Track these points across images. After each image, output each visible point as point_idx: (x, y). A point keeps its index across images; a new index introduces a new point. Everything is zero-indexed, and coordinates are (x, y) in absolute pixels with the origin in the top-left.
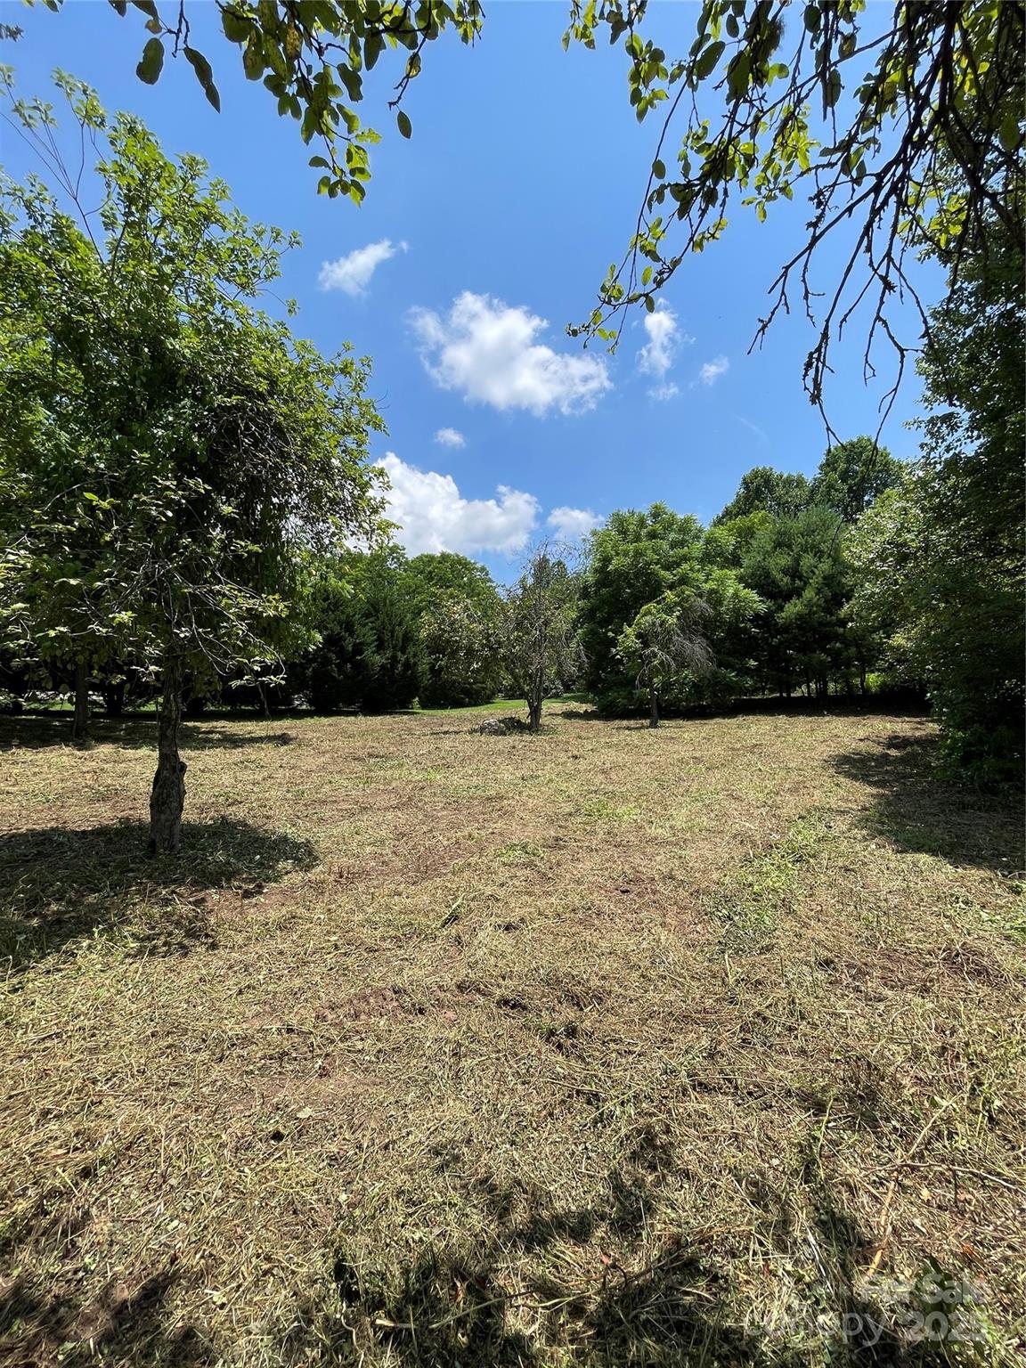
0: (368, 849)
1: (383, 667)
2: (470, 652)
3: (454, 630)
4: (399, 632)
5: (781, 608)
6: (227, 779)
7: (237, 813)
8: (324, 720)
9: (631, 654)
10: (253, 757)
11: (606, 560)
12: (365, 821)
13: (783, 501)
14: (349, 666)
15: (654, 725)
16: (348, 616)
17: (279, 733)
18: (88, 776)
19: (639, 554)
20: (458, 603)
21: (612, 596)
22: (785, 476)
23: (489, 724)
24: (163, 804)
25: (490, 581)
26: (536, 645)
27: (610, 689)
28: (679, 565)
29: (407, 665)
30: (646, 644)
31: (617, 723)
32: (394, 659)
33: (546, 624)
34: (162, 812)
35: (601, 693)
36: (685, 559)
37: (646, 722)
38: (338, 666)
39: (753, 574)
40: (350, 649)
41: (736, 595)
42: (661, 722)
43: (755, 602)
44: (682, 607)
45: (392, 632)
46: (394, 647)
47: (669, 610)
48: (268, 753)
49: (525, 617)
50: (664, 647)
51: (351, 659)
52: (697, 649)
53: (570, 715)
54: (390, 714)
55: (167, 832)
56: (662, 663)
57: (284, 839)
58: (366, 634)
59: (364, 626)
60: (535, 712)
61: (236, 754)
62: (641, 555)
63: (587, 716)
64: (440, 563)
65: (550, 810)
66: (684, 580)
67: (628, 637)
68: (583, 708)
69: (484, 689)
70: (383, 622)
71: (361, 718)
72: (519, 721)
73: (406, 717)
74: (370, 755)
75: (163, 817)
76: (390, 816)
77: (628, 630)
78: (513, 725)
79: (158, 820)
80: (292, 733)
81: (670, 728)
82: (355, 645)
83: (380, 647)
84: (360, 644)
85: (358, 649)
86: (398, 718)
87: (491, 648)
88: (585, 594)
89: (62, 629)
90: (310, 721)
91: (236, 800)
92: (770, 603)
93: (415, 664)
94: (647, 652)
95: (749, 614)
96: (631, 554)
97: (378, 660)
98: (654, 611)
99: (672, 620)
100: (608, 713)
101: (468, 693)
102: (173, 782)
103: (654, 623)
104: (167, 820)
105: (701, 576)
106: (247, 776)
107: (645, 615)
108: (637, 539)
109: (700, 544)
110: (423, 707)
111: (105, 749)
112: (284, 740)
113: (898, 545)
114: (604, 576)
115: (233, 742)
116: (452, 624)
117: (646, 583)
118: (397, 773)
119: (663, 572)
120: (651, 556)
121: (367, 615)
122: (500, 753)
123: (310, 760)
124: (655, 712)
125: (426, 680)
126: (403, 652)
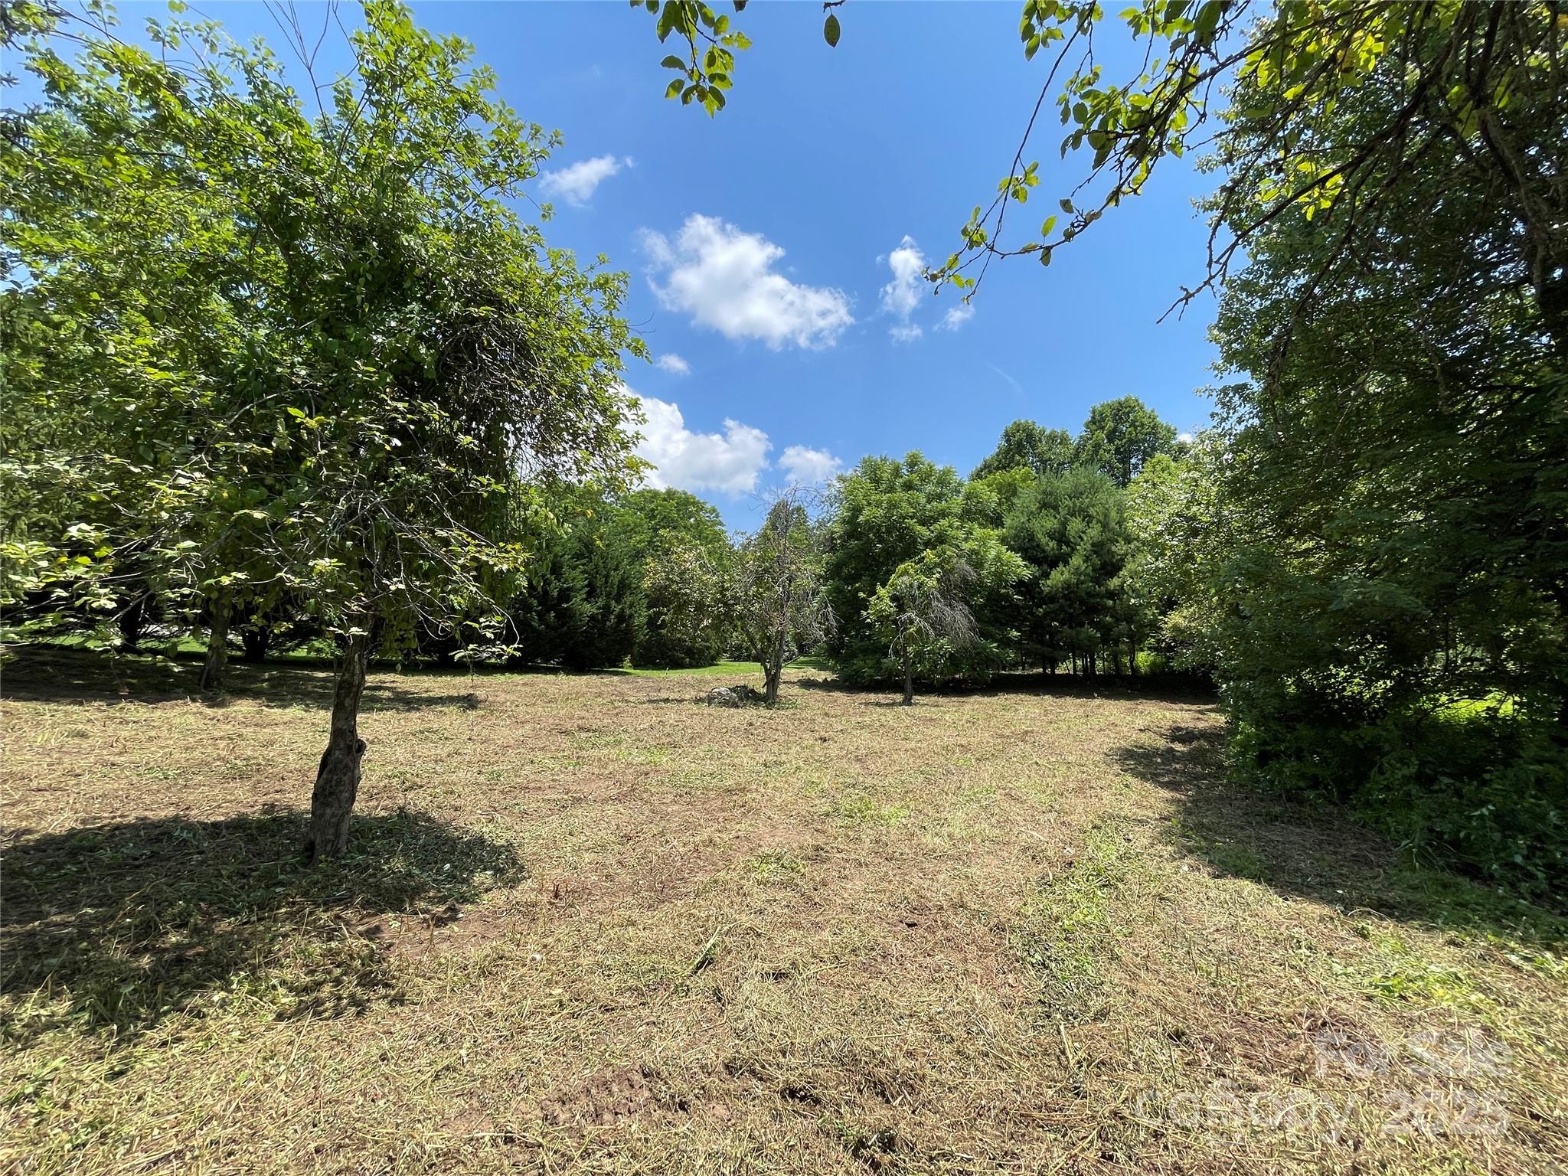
0: (588, 857)
1: (593, 618)
2: (700, 607)
3: (684, 581)
4: (615, 577)
5: (1046, 575)
6: (401, 753)
7: (418, 802)
8: (518, 678)
9: (882, 618)
10: (435, 726)
11: (856, 510)
12: (579, 816)
13: (1045, 457)
14: (553, 614)
15: (907, 702)
16: (556, 556)
17: (463, 692)
18: (222, 744)
19: (892, 506)
20: (691, 550)
21: (862, 550)
22: (1048, 432)
23: (719, 693)
24: (331, 794)
25: (721, 524)
26: (779, 605)
27: (854, 656)
28: (936, 520)
29: (621, 618)
30: (901, 609)
31: (863, 697)
32: (607, 609)
33: (790, 579)
34: (328, 805)
35: (845, 660)
36: (943, 514)
37: (899, 697)
38: (539, 614)
39: (1016, 536)
40: (555, 594)
41: (998, 558)
42: (916, 698)
43: (1020, 567)
44: (942, 568)
45: (607, 577)
46: (608, 595)
47: (928, 571)
48: (451, 719)
49: (766, 571)
50: (922, 614)
51: (554, 607)
52: (959, 617)
53: (808, 684)
54: (598, 673)
55: (332, 831)
56: (919, 631)
57: (480, 841)
58: (576, 578)
59: (574, 568)
60: (772, 681)
61: (414, 720)
62: (895, 506)
63: (827, 686)
64: (665, 500)
65: (803, 808)
66: (941, 539)
67: (882, 600)
68: (822, 676)
69: (708, 648)
70: (596, 566)
71: (562, 677)
72: (752, 691)
73: (615, 678)
74: (581, 729)
75: (328, 811)
76: (609, 809)
77: (881, 591)
78: (746, 696)
79: (323, 815)
80: (480, 694)
81: (926, 706)
82: (561, 591)
83: (591, 594)
84: (568, 589)
85: (565, 595)
86: (607, 679)
87: (726, 604)
88: (831, 545)
89: (241, 576)
90: (500, 679)
91: (415, 784)
92: (1034, 569)
93: (631, 616)
94: (904, 617)
95: (1013, 579)
96: (884, 505)
97: (589, 609)
98: (911, 571)
99: (931, 583)
100: (851, 684)
101: (690, 652)
102: (346, 766)
103: (911, 586)
104: (333, 815)
105: (961, 534)
106: (426, 750)
107: (901, 575)
108: (891, 489)
109: (960, 499)
110: (636, 666)
111: (244, 707)
112: (469, 702)
113: (1188, 519)
114: (853, 528)
115: (407, 702)
116: (683, 573)
117: (901, 538)
118: (614, 753)
119: (919, 528)
120: (906, 509)
121: (578, 556)
122: (736, 730)
123: (506, 731)
124: (909, 686)
125: (642, 636)
126: (618, 602)
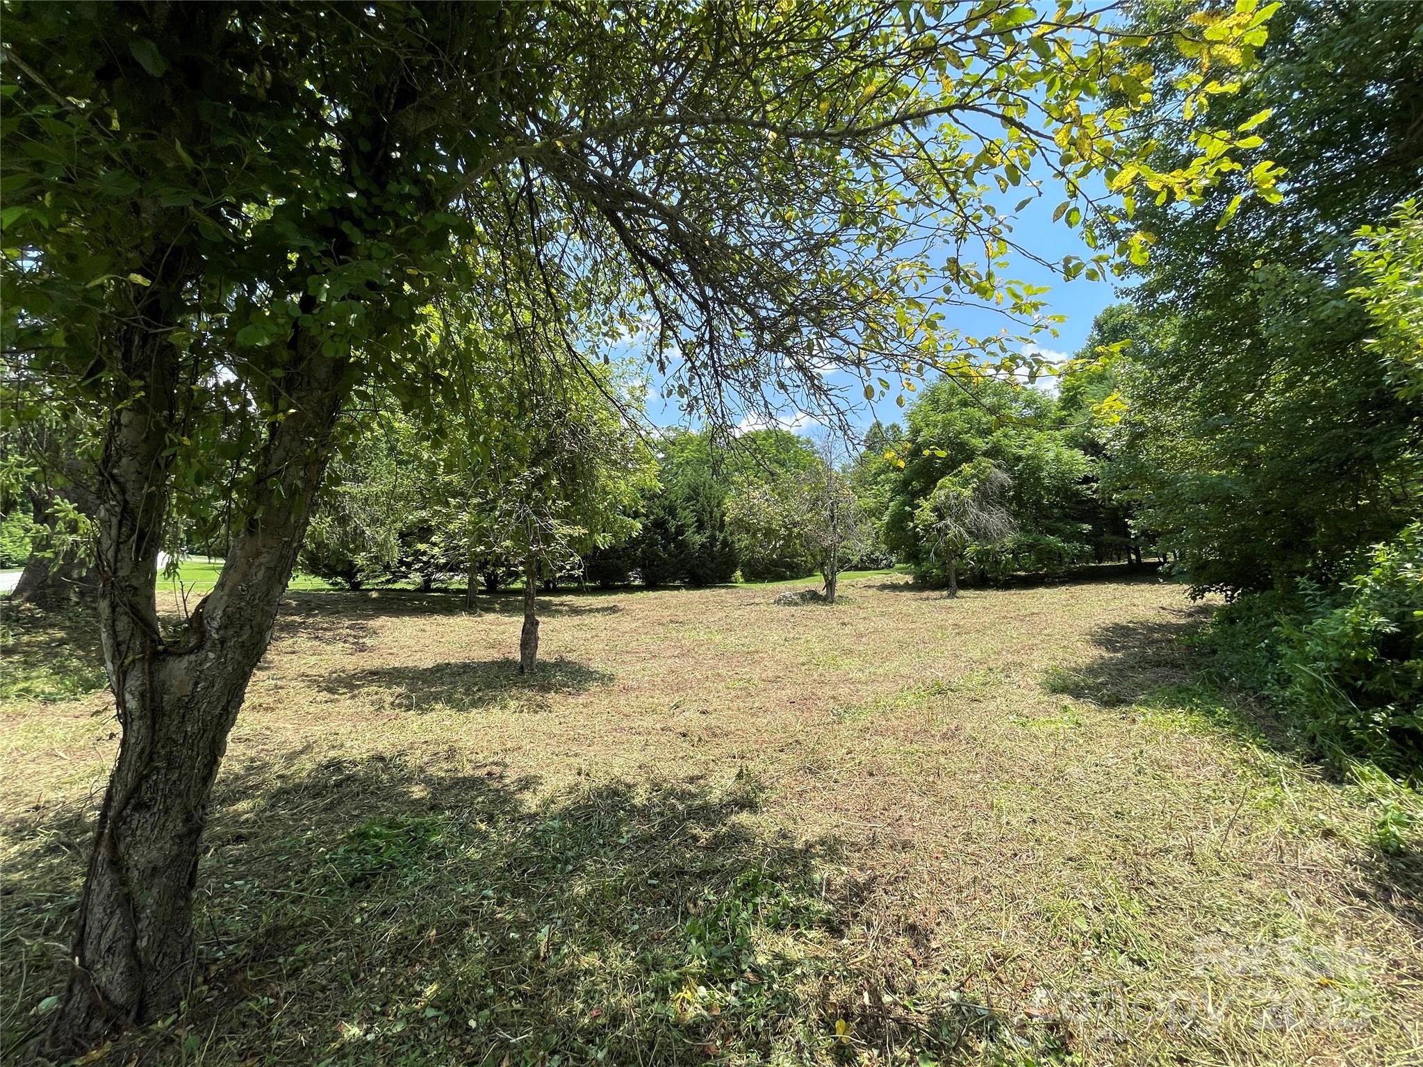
1: (703, 546)
2: (769, 533)
3: (753, 514)
6: (567, 637)
7: (571, 657)
8: (651, 594)
9: (927, 527)
10: (588, 623)
11: (916, 431)
14: (673, 545)
15: (952, 595)
19: (947, 424)
23: (785, 597)
24: (527, 644)
28: (991, 432)
29: (725, 543)
30: (941, 517)
32: (713, 538)
34: (526, 654)
35: (918, 564)
37: (945, 593)
38: (663, 546)
40: (673, 530)
41: (1058, 459)
42: (961, 593)
43: (1083, 463)
44: (978, 479)
45: (711, 513)
46: (713, 527)
47: (965, 483)
48: (599, 619)
50: (958, 519)
53: (884, 587)
54: (710, 587)
55: (529, 664)
56: (956, 535)
57: (598, 671)
58: (687, 516)
59: (685, 509)
60: (830, 585)
61: (576, 620)
62: (951, 425)
63: (907, 587)
64: (764, 439)
67: (925, 512)
68: (904, 579)
70: (703, 505)
71: (684, 591)
72: (815, 594)
73: (723, 591)
74: (671, 621)
75: (527, 657)
78: (813, 597)
79: (525, 659)
80: (621, 606)
82: (677, 527)
83: (701, 527)
84: (682, 525)
85: (680, 530)
86: (717, 592)
87: (786, 527)
91: (572, 649)
93: (733, 541)
94: (942, 525)
96: (940, 425)
97: (699, 539)
98: (949, 484)
99: (967, 492)
102: (532, 633)
103: (947, 497)
104: (529, 659)
105: (1016, 442)
106: (580, 634)
107: (941, 488)
111: (490, 617)
112: (613, 610)
114: (915, 447)
115: (575, 611)
116: (751, 508)
119: (975, 440)
120: (960, 425)
121: (688, 499)
123: (627, 624)
124: (953, 583)
125: (744, 557)
126: (721, 532)
